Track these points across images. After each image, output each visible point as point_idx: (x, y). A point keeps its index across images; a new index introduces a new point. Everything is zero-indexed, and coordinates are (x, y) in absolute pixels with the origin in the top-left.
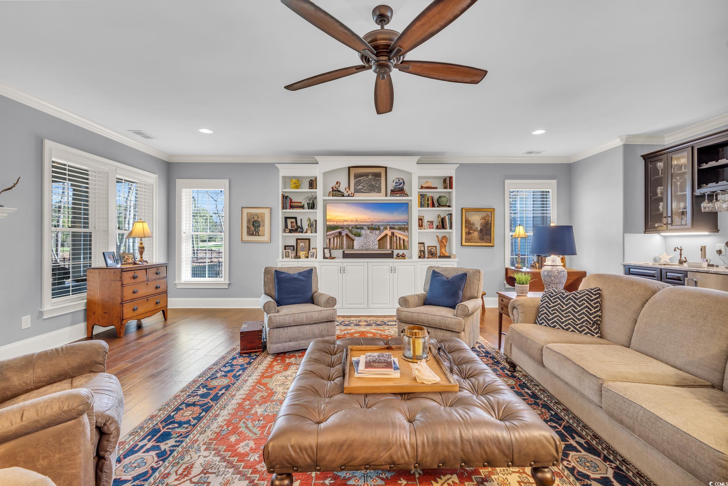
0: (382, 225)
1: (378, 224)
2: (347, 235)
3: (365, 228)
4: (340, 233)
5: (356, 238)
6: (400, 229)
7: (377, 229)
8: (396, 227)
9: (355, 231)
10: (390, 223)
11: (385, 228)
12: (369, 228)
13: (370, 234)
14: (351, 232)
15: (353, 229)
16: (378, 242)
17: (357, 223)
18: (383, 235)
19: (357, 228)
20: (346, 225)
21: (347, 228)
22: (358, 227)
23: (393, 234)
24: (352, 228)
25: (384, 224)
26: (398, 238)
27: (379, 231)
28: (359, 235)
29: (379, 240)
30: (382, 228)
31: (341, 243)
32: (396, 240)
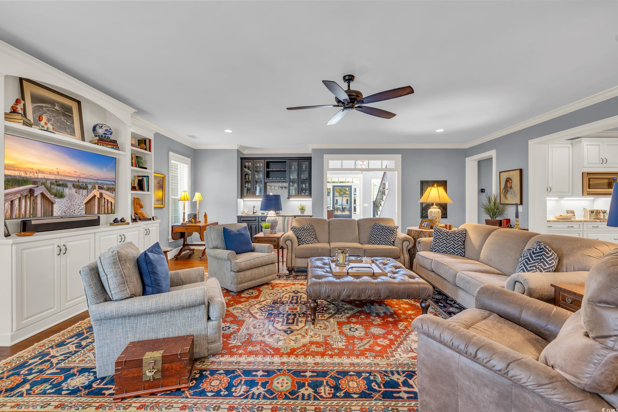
0: (90, 183)
1: (85, 181)
2: (43, 195)
3: (70, 185)
4: (31, 191)
5: (57, 200)
6: (108, 189)
7: (84, 188)
8: (105, 187)
9: (55, 188)
10: (99, 181)
11: (94, 188)
12: (74, 186)
13: (76, 194)
14: (49, 190)
15: (52, 186)
16: (85, 206)
17: (58, 178)
18: (90, 196)
19: (59, 185)
20: (42, 179)
21: (43, 184)
22: (61, 183)
23: (101, 194)
24: (52, 184)
25: (92, 181)
26: (106, 201)
27: (86, 191)
28: (61, 196)
29: (86, 203)
30: (90, 187)
31: (34, 208)
32: (105, 203)
